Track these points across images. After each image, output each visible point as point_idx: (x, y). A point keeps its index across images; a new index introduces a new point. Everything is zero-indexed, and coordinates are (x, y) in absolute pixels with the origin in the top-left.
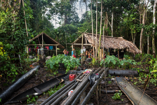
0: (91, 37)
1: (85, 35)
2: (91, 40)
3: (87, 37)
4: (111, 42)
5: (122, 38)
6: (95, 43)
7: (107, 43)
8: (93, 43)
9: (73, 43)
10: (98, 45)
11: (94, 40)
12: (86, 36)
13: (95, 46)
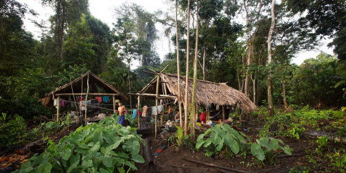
0: (175, 81)
1: (163, 76)
2: (175, 87)
3: (167, 80)
4: (213, 92)
5: (224, 84)
6: (184, 94)
7: (206, 95)
8: (178, 93)
9: (141, 93)
10: (189, 99)
11: (182, 88)
12: (164, 79)
13: (184, 100)
